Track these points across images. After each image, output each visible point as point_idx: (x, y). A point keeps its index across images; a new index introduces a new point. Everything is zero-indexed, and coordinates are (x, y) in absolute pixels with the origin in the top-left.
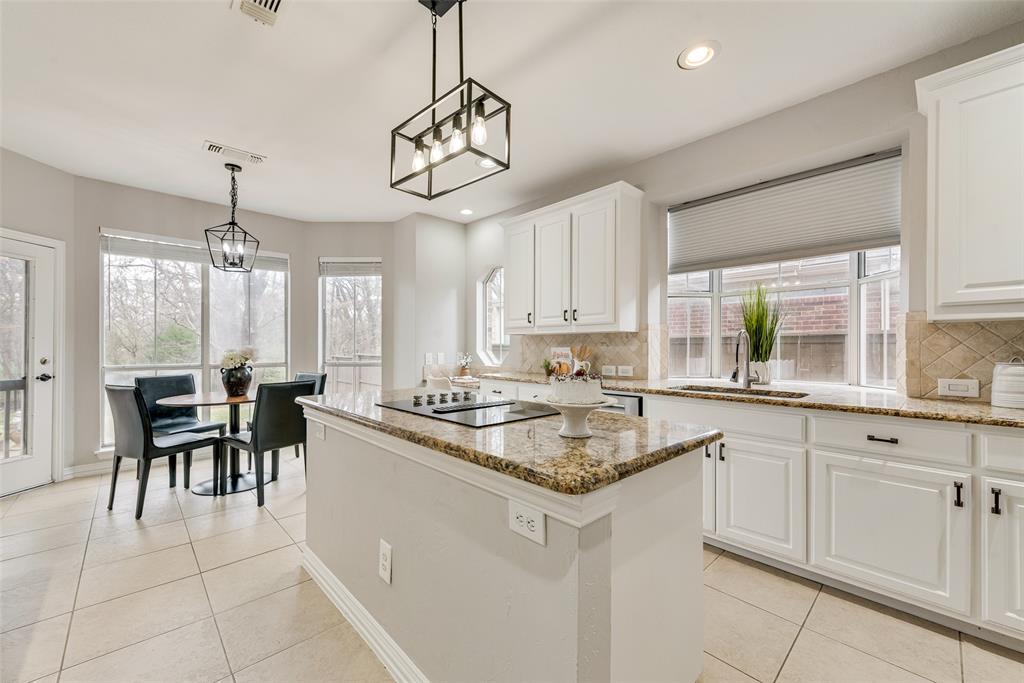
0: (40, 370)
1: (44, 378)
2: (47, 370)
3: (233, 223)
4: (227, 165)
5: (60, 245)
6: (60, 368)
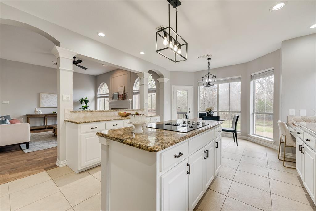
0: (189, 110)
1: (190, 112)
2: (190, 110)
3: (209, 74)
4: (207, 59)
5: (192, 86)
6: (192, 111)
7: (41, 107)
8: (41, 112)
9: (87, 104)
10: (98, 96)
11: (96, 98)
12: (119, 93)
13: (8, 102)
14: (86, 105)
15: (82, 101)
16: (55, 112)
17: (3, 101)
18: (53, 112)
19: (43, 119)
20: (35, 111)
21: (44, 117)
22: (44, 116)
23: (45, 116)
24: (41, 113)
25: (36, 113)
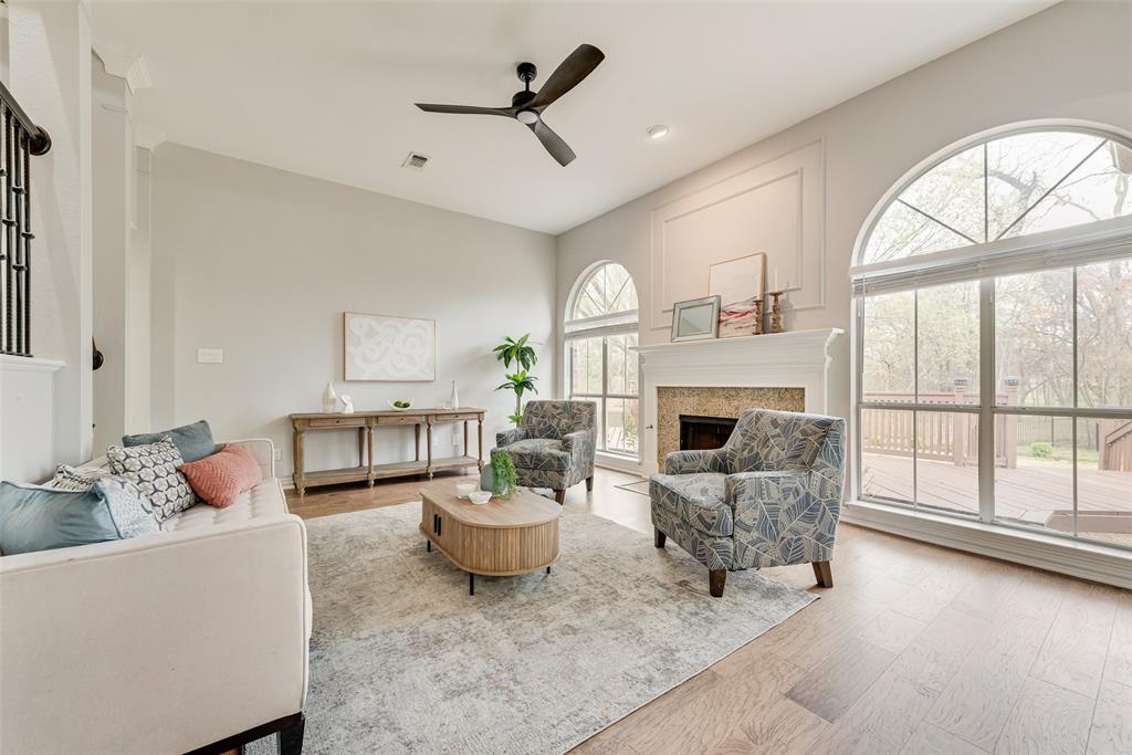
7: (347, 378)
8: (350, 403)
9: (527, 366)
10: (567, 330)
11: (557, 339)
12: (719, 297)
13: (217, 355)
14: (522, 368)
15: (506, 354)
16: (406, 405)
17: (201, 351)
18: (397, 404)
19: (353, 436)
20: (326, 399)
21: (361, 429)
22: (362, 423)
23: (367, 422)
24: (350, 410)
25: (331, 410)
